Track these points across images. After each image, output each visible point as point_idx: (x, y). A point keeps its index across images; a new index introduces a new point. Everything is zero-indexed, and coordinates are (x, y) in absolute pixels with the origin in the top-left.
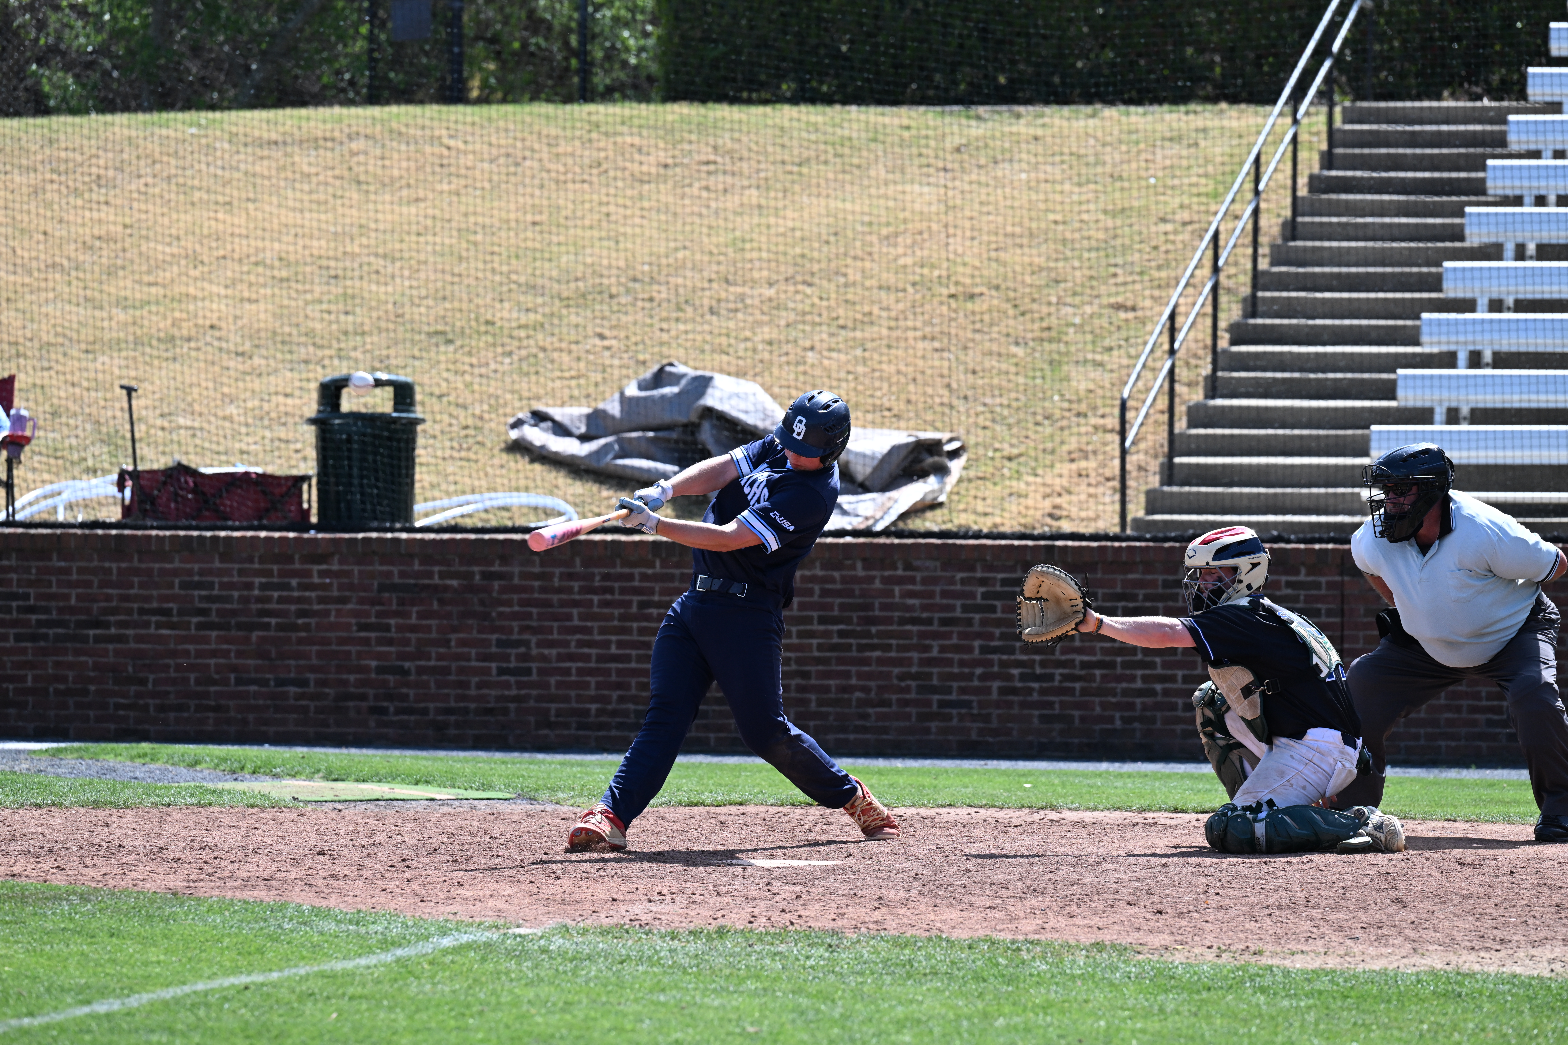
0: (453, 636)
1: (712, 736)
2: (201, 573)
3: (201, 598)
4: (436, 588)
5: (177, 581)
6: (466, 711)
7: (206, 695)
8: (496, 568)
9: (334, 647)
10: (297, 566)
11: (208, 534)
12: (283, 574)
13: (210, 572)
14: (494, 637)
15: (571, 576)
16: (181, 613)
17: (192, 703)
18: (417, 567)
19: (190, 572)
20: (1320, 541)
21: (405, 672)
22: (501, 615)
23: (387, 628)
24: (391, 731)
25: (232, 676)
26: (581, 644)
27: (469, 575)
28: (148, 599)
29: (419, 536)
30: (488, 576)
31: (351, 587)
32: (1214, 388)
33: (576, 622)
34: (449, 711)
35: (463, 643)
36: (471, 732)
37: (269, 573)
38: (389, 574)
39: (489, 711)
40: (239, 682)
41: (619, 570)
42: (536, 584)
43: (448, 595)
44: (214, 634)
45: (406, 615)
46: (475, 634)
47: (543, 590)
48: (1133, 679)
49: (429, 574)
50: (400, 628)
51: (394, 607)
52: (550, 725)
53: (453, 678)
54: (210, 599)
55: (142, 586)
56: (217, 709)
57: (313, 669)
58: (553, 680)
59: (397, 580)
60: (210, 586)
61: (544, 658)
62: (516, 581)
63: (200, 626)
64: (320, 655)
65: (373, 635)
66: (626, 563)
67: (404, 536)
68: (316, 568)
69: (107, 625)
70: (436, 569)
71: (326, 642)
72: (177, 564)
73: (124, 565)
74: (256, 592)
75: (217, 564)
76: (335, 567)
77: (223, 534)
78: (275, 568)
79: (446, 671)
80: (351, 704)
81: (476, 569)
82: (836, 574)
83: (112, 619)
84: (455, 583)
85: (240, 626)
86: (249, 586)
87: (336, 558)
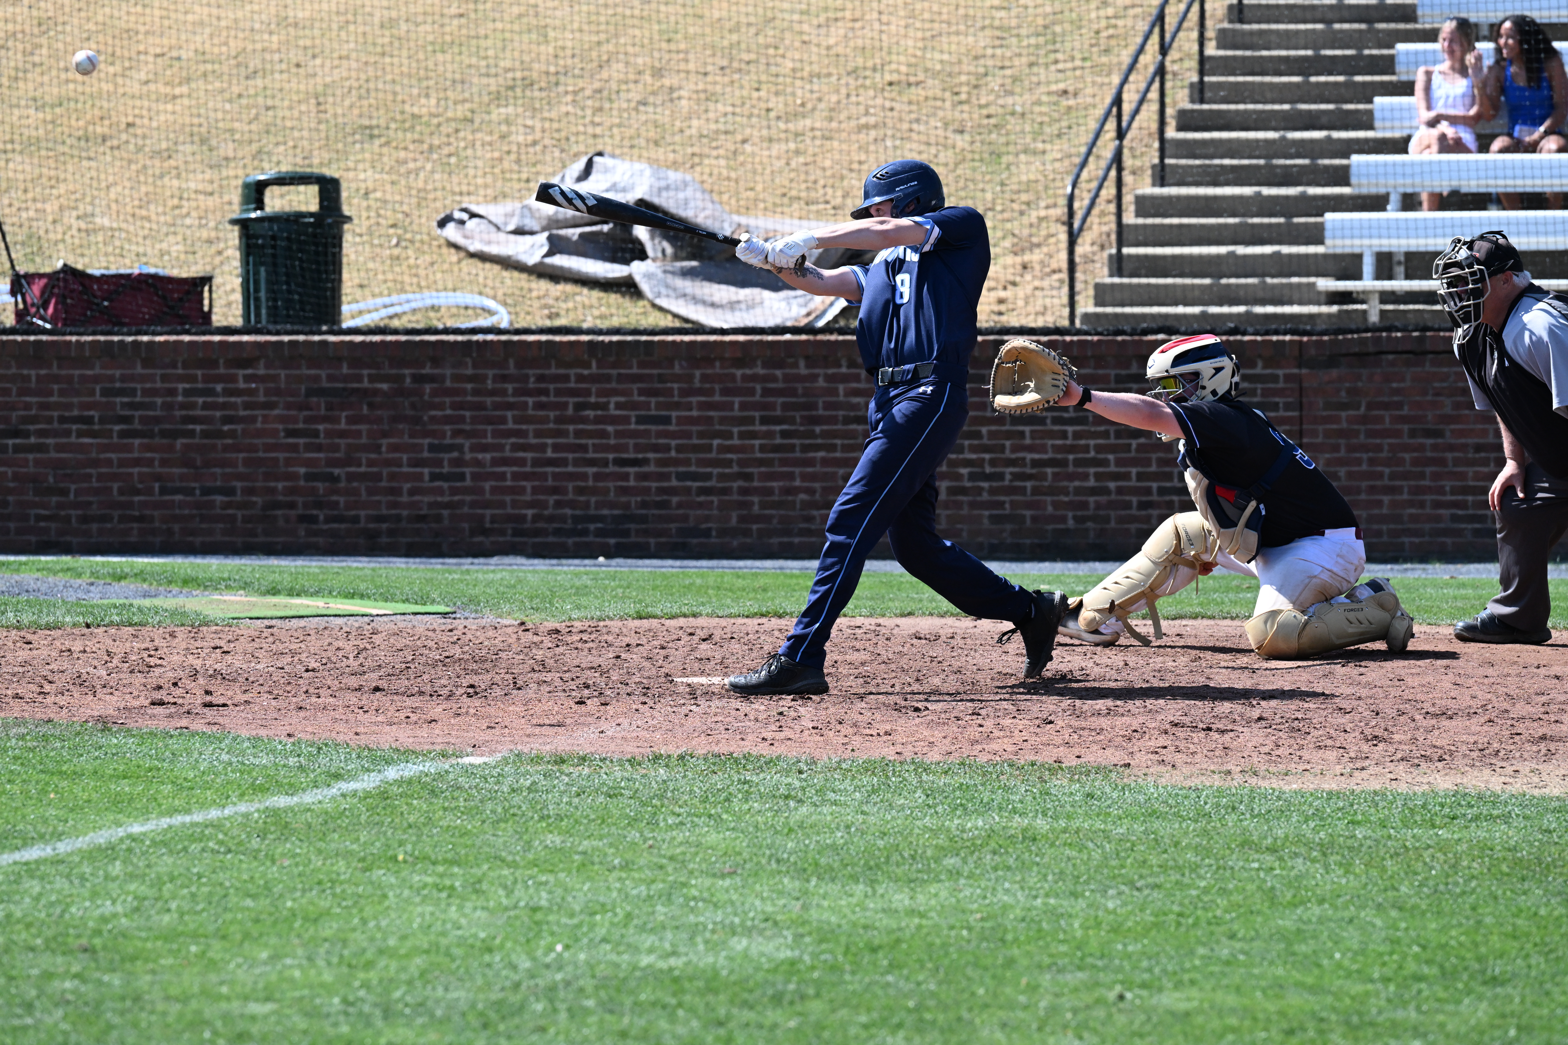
0: (384, 441)
1: (652, 541)
2: (123, 379)
3: (124, 405)
4: (365, 392)
5: (98, 389)
6: (398, 518)
7: (130, 505)
8: (427, 370)
9: (261, 454)
10: (222, 371)
11: (130, 339)
12: (207, 379)
13: (132, 378)
14: (427, 441)
15: (504, 378)
16: (102, 421)
17: (116, 514)
18: (345, 370)
19: (111, 379)
20: (1276, 332)
21: (335, 479)
22: (433, 419)
23: (316, 434)
24: (321, 540)
25: (157, 485)
26: (516, 448)
27: (400, 378)
28: (69, 406)
29: (347, 338)
30: (419, 379)
31: (278, 392)
32: (1161, 176)
33: (511, 425)
34: (380, 519)
35: (394, 448)
36: (404, 540)
37: (193, 379)
38: (317, 378)
39: (422, 518)
40: (163, 491)
41: (553, 371)
42: (469, 386)
43: (378, 399)
44: (137, 442)
45: (336, 420)
46: (406, 439)
47: (476, 392)
48: (1086, 477)
49: (359, 378)
50: (329, 434)
51: (323, 412)
52: (485, 532)
53: (384, 484)
54: (132, 406)
55: (62, 392)
56: (141, 519)
57: (240, 477)
58: (487, 485)
59: (325, 384)
60: (133, 392)
61: (478, 463)
62: (448, 383)
63: (123, 434)
64: (247, 462)
65: (301, 441)
66: (561, 364)
67: (332, 338)
68: (241, 372)
69: (26, 434)
70: (365, 372)
71: (253, 449)
72: (97, 371)
73: (43, 372)
74: (180, 398)
75: (139, 370)
76: (261, 372)
77: (145, 338)
78: (199, 373)
79: (377, 477)
80: (279, 512)
81: (407, 372)
82: (778, 373)
83: (32, 427)
84: (385, 386)
85: (164, 434)
86: (172, 392)
87: (262, 362)
